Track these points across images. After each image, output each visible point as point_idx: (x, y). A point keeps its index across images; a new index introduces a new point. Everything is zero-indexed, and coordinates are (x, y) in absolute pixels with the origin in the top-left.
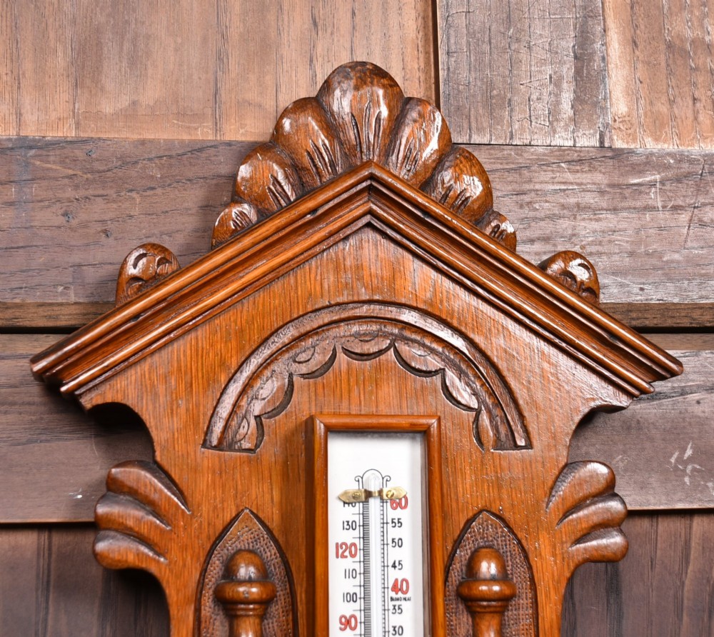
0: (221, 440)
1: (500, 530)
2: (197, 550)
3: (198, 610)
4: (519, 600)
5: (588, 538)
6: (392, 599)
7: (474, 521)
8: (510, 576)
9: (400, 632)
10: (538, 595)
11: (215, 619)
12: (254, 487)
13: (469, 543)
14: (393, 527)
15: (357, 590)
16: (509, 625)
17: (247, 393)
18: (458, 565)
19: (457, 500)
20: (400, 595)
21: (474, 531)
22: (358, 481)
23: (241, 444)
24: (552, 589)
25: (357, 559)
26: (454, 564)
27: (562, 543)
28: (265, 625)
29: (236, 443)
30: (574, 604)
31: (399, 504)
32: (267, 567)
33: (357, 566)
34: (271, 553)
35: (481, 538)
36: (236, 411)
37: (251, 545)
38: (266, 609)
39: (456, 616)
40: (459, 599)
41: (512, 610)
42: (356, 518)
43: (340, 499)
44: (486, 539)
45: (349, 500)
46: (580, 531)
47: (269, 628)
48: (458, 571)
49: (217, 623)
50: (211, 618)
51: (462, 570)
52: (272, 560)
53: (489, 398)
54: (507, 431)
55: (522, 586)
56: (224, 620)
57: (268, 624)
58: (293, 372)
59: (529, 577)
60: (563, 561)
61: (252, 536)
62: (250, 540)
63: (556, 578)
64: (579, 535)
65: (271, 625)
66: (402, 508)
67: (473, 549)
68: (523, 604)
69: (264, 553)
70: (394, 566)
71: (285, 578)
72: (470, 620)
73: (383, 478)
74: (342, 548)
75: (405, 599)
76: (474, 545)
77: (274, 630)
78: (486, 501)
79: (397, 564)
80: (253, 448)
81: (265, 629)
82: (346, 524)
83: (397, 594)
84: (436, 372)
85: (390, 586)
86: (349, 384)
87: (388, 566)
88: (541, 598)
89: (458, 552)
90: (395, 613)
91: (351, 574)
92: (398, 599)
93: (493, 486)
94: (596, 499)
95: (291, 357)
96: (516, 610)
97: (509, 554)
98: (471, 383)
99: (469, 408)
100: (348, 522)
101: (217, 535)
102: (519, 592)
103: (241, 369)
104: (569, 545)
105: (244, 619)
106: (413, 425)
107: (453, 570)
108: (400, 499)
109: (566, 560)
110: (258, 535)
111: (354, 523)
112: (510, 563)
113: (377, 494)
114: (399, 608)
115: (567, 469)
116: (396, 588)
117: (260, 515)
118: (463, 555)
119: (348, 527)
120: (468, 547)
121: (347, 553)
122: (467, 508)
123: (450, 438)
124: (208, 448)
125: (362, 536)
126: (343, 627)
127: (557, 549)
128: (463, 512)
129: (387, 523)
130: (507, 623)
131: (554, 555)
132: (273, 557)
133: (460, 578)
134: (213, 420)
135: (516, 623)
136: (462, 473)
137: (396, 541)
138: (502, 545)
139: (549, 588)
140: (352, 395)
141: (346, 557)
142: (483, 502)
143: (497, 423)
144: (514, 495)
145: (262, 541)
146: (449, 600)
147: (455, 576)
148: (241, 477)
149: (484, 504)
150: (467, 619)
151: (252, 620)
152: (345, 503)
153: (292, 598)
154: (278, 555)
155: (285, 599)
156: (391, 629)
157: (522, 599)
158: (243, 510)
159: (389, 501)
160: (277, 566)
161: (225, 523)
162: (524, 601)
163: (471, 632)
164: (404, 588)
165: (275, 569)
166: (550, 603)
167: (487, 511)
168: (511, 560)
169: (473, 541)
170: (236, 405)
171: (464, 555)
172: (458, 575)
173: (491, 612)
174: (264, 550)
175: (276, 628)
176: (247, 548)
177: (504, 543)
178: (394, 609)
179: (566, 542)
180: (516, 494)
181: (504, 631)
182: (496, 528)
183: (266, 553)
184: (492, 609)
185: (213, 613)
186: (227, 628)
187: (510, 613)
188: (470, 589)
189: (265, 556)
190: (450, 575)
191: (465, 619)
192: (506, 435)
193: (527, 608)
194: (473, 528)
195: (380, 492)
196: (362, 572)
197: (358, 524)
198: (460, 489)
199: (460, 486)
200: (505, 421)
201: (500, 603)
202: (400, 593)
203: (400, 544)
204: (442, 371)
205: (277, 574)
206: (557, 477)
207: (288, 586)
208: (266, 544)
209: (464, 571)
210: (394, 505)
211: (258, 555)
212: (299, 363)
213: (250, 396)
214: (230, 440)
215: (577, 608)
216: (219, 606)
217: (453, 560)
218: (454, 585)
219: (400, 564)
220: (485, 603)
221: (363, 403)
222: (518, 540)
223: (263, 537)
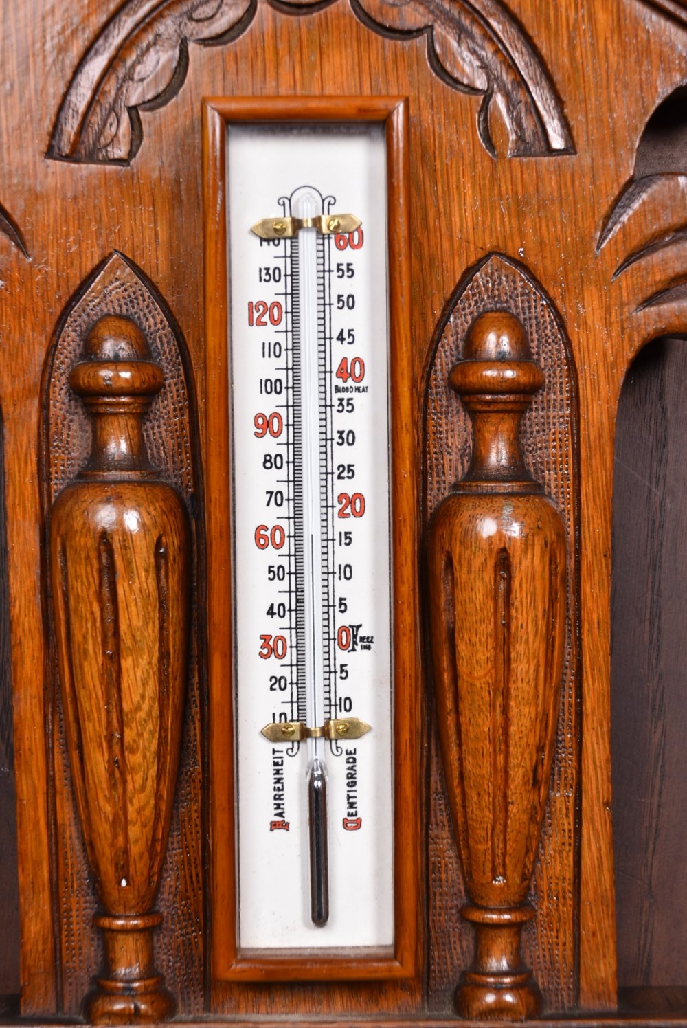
0: (75, 146)
1: (520, 284)
2: (41, 315)
3: (44, 407)
4: (548, 394)
5: (665, 297)
6: (337, 390)
7: (478, 271)
8: (535, 357)
9: (350, 441)
10: (580, 386)
11: (71, 421)
12: (127, 218)
13: (470, 305)
14: (339, 277)
15: (282, 375)
16: (532, 433)
17: (115, 70)
18: (451, 339)
19: (451, 237)
20: (350, 383)
21: (478, 286)
22: (284, 205)
23: (107, 151)
24: (602, 378)
25: (282, 327)
26: (446, 338)
27: (622, 305)
28: (147, 430)
29: (100, 150)
30: (664, 409)
31: (350, 242)
32: (150, 342)
33: (281, 338)
34: (154, 320)
35: (488, 297)
36: (98, 101)
37: (124, 307)
38: (149, 404)
39: (446, 418)
40: (453, 392)
41: (537, 409)
42: (280, 263)
43: (254, 233)
44: (496, 299)
45: (270, 235)
46: (651, 286)
47: (154, 434)
48: (451, 349)
49: (74, 427)
50: (65, 418)
51: (457, 347)
52: (157, 331)
53: (507, 74)
54: (536, 126)
55: (554, 372)
56: (85, 422)
57: (153, 428)
58: (188, 36)
59: (566, 358)
60: (623, 333)
61: (126, 294)
62: (123, 301)
63: (610, 359)
64: (649, 292)
65: (156, 430)
66: (354, 247)
67: (476, 314)
68: (555, 400)
69: (144, 320)
70: (341, 338)
71: (177, 358)
72: (470, 424)
73: (323, 200)
74: (258, 310)
75: (358, 389)
76: (478, 307)
77: (161, 438)
78: (497, 238)
79: (345, 335)
80: (126, 157)
81: (148, 436)
82: (264, 272)
83: (345, 381)
84: (419, 31)
85: (335, 369)
86: (277, 54)
87: (331, 339)
88: (585, 391)
89: (452, 319)
90: (342, 411)
91: (272, 350)
92: (346, 390)
93: (509, 214)
94: (681, 234)
95: (186, 13)
96: (543, 409)
97: (534, 321)
98: (477, 49)
99: (473, 90)
100: (267, 269)
101: (72, 292)
102: (550, 382)
103: (106, 32)
104: (633, 307)
105: (111, 419)
106: (362, 111)
107: (443, 347)
108: (351, 233)
109: (627, 331)
110: (134, 293)
111: (277, 271)
112: (535, 336)
113: (310, 224)
114: (348, 404)
115: (633, 186)
116: (343, 372)
117: (140, 263)
118: (458, 323)
119: (267, 278)
120: (467, 311)
121: (266, 318)
122: (467, 249)
123: (440, 137)
124: (55, 159)
125: (289, 291)
126: (260, 431)
127: (613, 314)
128: (460, 256)
129: (330, 271)
130: (529, 430)
131: (608, 324)
132: (159, 326)
133: (454, 359)
134: (63, 115)
135: (544, 431)
136: (459, 194)
137: (345, 298)
138: (523, 308)
139: (598, 376)
140: (281, 70)
141: (265, 324)
142: (494, 239)
143: (519, 113)
144: (544, 228)
145: (141, 302)
146: (437, 393)
147: (447, 357)
148: (106, 203)
149: (495, 244)
150: (465, 424)
151: (122, 421)
152: (262, 240)
153: (189, 390)
154: (166, 323)
155: (177, 391)
156: (336, 436)
157: (555, 393)
158: (111, 255)
159: (332, 236)
160: (165, 340)
161: (84, 274)
162: (557, 395)
163: (470, 443)
164: (357, 373)
165: (162, 344)
166: (599, 399)
167: (500, 254)
168: (537, 331)
169: (476, 302)
170: (97, 89)
171: (462, 324)
172: (452, 355)
173: (498, 412)
174: (145, 315)
175: (164, 434)
176: (118, 312)
177: (526, 304)
178: (341, 404)
179: (628, 304)
180: (547, 226)
181: (524, 442)
182: (514, 282)
183: (147, 320)
184: (500, 407)
185: (67, 412)
186: (89, 434)
187: (534, 414)
188: (464, 375)
189: (145, 324)
190: (438, 354)
191: (461, 423)
192: (535, 133)
193: (562, 407)
194: (477, 280)
195: (317, 222)
196: (290, 347)
197: (283, 273)
198: (456, 220)
199: (457, 214)
200: (533, 110)
201: (512, 397)
202: (350, 380)
203: (351, 304)
204: (429, 30)
205: (165, 353)
206: (617, 200)
207: (182, 371)
208: (147, 307)
209: (461, 349)
210: (342, 243)
211: (135, 323)
212: (198, 21)
213: (121, 75)
214: (91, 146)
215: (669, 415)
216: (76, 400)
217: (443, 332)
218: (444, 371)
219: (350, 335)
220: (488, 397)
221: (298, 84)
222: (550, 299)
223: (142, 295)
